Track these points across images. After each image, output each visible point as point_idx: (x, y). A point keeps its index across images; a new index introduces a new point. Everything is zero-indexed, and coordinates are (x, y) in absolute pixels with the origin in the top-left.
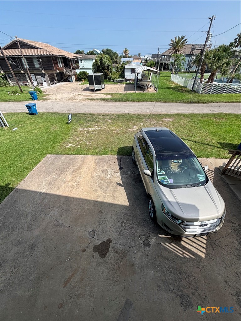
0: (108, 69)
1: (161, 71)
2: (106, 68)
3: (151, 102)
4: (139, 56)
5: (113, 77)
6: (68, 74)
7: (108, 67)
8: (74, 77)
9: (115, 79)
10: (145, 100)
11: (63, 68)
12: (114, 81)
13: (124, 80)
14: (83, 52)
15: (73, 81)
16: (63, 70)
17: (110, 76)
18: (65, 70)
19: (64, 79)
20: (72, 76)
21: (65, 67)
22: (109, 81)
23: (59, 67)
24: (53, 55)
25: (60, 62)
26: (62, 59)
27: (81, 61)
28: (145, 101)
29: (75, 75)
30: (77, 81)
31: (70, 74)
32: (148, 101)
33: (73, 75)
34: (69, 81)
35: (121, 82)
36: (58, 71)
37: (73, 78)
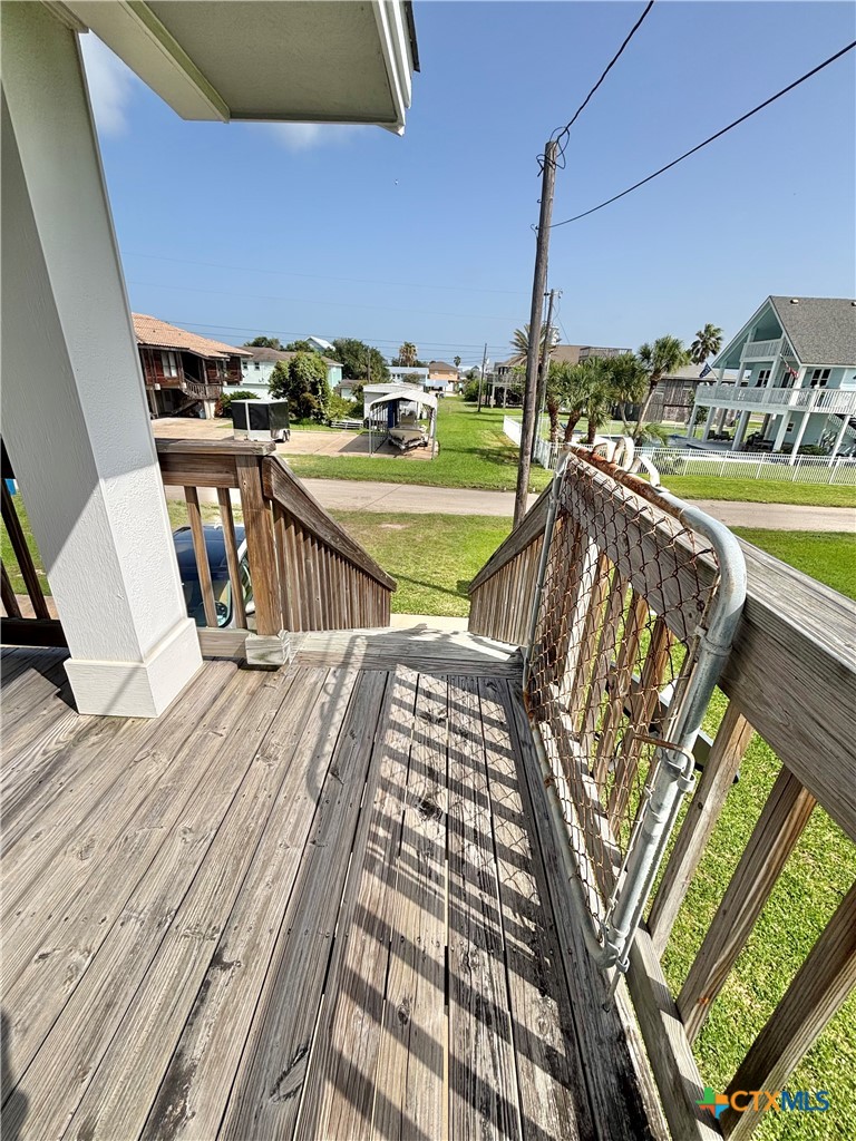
0: (315, 391)
1: (501, 407)
2: (309, 388)
3: (393, 482)
4: (457, 365)
5: (328, 412)
6: (194, 395)
7: (314, 385)
8: (213, 405)
9: (336, 420)
10: (376, 477)
11: (178, 378)
12: (330, 424)
13: (361, 422)
14: (277, 341)
15: (208, 416)
16: (179, 384)
17: (319, 409)
18: (185, 385)
19: (181, 409)
20: (206, 404)
21: (187, 377)
22: (318, 421)
23: (166, 374)
24: (145, 344)
25: (172, 363)
26: (179, 357)
27: (257, 364)
28: (375, 480)
29: (217, 399)
30: (222, 416)
31: (201, 396)
32: (384, 481)
33: (208, 400)
34: (197, 416)
35: (352, 427)
36: (158, 387)
37: (210, 408)
